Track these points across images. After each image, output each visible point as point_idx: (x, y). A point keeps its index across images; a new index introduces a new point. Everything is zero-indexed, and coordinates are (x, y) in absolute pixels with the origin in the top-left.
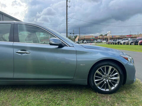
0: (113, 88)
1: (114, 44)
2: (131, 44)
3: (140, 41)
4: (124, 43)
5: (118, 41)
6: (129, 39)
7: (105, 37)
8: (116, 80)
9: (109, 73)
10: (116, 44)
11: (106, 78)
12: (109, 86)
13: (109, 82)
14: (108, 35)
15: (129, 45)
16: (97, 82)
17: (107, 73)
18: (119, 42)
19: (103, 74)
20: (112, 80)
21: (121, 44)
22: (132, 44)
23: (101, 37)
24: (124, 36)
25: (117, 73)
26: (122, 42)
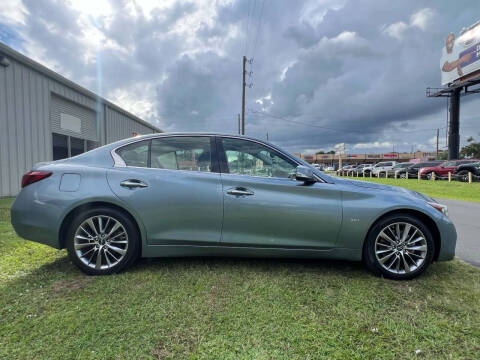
0: (413, 268)
1: (355, 175)
2: (398, 177)
3: (422, 170)
4: (382, 174)
5: (365, 168)
6: (394, 163)
7: (331, 157)
8: (418, 252)
9: (404, 238)
10: (361, 175)
11: (400, 248)
12: (405, 263)
13: (405, 255)
14: (338, 153)
15: (396, 180)
16: (381, 256)
17: (401, 237)
18: (368, 171)
19: (394, 239)
20: (410, 251)
21: (374, 176)
22: (403, 175)
23: (320, 157)
24: (379, 156)
25: (420, 239)
26: (377, 171)
